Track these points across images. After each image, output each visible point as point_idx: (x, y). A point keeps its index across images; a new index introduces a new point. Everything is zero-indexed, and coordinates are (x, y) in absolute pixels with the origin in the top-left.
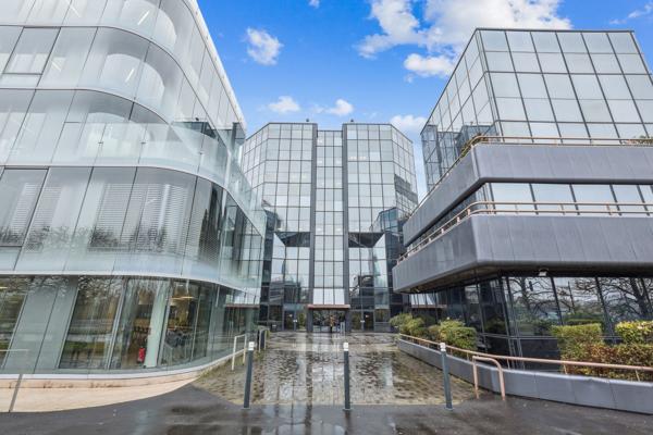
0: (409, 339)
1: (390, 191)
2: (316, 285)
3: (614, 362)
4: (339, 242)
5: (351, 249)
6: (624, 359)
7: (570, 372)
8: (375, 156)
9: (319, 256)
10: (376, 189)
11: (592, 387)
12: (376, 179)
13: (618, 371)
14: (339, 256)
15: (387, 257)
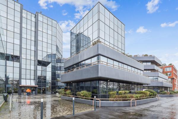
0: (66, 96)
1: (54, 48)
2: (22, 78)
3: (119, 98)
4: (33, 62)
5: (38, 66)
6: (120, 98)
7: (112, 101)
8: (50, 32)
9: (23, 66)
10: (49, 46)
11: (115, 103)
12: (50, 42)
13: (119, 100)
14: (33, 68)
15: (52, 71)
